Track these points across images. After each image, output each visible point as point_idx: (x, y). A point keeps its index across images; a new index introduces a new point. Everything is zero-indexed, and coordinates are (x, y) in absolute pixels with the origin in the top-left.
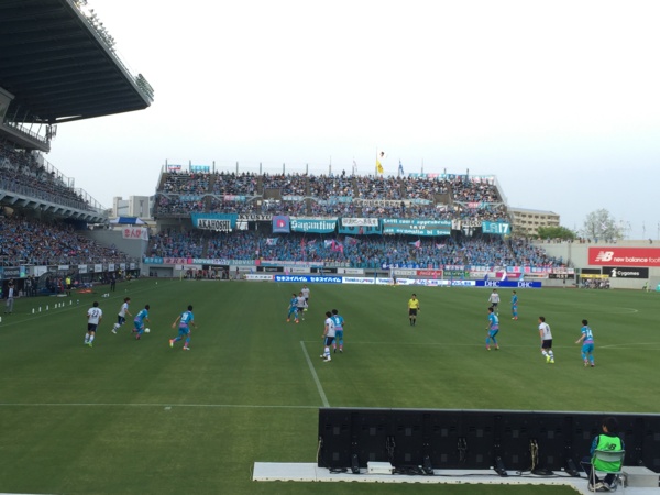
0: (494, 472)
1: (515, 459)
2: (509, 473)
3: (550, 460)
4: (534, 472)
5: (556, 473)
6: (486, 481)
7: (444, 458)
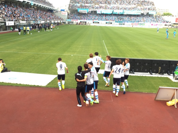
0: (149, 74)
1: (155, 71)
2: (153, 74)
3: (164, 71)
4: (159, 74)
5: (165, 74)
6: (147, 75)
7: (137, 70)
